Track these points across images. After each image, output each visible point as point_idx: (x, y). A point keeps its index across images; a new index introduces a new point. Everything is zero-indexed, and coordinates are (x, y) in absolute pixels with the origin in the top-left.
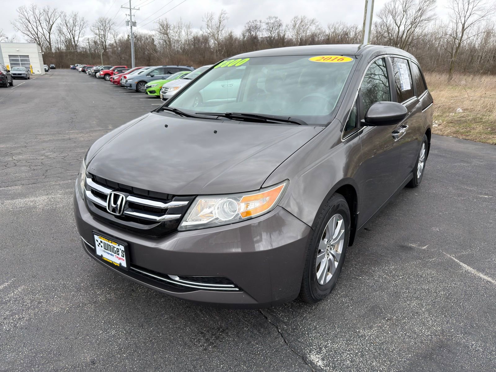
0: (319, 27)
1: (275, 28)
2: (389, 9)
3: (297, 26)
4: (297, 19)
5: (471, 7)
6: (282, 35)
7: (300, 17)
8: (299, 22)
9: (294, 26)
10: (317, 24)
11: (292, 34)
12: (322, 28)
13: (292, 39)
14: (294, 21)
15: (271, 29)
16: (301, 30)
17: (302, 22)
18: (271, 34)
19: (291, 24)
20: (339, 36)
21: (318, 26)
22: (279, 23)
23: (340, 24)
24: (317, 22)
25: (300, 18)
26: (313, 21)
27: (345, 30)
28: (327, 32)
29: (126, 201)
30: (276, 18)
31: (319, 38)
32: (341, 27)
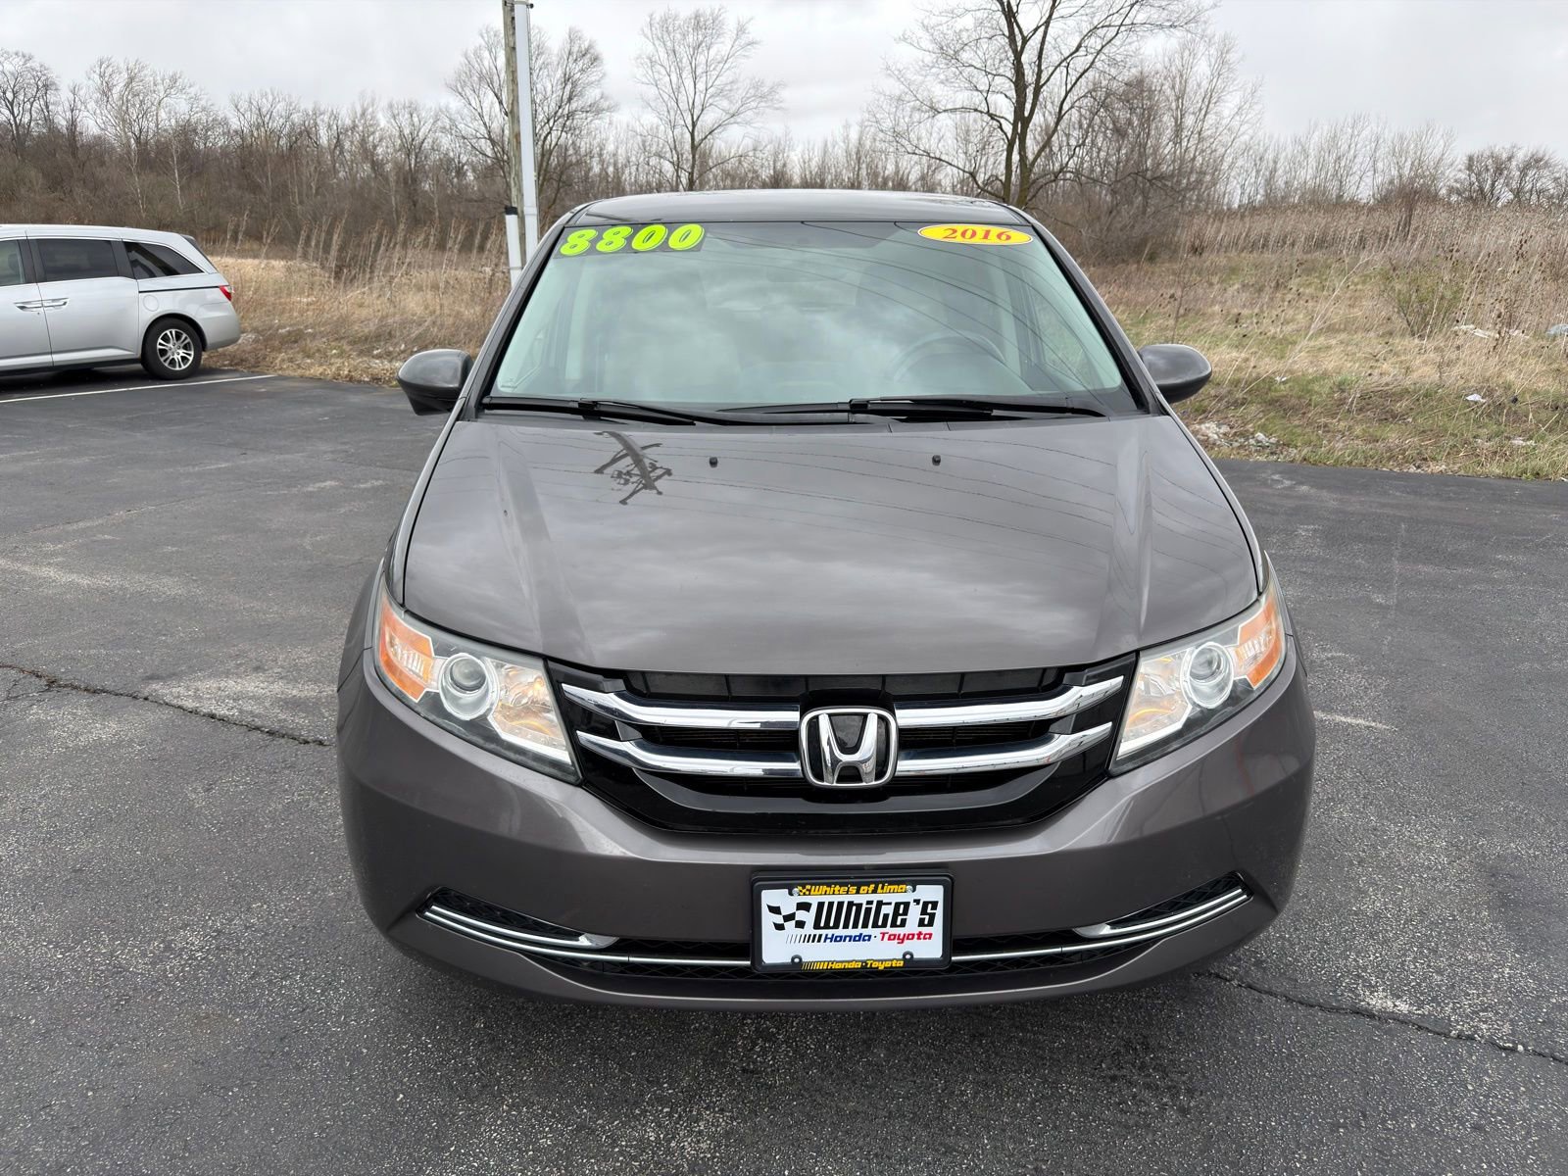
0: (203, 103)
1: (29, 95)
2: (481, 71)
3: (116, 91)
4: (110, 69)
5: (701, 86)
6: (61, 122)
7: (119, 61)
8: (120, 82)
9: (106, 92)
10: (192, 91)
11: (99, 121)
12: (215, 108)
13: (100, 138)
14: (102, 76)
15: (10, 95)
16: (131, 110)
17: (131, 79)
18: (12, 113)
19: (90, 87)
20: (280, 137)
21: (197, 98)
22: (43, 78)
23: (274, 99)
24: (190, 87)
25: (123, 67)
26: (174, 80)
27: (296, 118)
28: (235, 124)
29: (901, 731)
30: (28, 58)
31: (207, 138)
32: (280, 107)
